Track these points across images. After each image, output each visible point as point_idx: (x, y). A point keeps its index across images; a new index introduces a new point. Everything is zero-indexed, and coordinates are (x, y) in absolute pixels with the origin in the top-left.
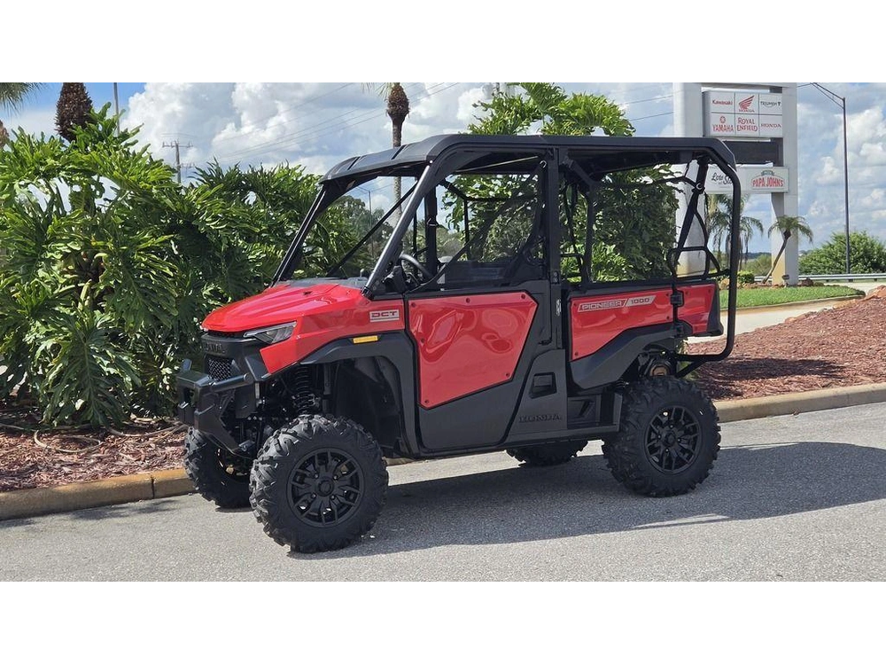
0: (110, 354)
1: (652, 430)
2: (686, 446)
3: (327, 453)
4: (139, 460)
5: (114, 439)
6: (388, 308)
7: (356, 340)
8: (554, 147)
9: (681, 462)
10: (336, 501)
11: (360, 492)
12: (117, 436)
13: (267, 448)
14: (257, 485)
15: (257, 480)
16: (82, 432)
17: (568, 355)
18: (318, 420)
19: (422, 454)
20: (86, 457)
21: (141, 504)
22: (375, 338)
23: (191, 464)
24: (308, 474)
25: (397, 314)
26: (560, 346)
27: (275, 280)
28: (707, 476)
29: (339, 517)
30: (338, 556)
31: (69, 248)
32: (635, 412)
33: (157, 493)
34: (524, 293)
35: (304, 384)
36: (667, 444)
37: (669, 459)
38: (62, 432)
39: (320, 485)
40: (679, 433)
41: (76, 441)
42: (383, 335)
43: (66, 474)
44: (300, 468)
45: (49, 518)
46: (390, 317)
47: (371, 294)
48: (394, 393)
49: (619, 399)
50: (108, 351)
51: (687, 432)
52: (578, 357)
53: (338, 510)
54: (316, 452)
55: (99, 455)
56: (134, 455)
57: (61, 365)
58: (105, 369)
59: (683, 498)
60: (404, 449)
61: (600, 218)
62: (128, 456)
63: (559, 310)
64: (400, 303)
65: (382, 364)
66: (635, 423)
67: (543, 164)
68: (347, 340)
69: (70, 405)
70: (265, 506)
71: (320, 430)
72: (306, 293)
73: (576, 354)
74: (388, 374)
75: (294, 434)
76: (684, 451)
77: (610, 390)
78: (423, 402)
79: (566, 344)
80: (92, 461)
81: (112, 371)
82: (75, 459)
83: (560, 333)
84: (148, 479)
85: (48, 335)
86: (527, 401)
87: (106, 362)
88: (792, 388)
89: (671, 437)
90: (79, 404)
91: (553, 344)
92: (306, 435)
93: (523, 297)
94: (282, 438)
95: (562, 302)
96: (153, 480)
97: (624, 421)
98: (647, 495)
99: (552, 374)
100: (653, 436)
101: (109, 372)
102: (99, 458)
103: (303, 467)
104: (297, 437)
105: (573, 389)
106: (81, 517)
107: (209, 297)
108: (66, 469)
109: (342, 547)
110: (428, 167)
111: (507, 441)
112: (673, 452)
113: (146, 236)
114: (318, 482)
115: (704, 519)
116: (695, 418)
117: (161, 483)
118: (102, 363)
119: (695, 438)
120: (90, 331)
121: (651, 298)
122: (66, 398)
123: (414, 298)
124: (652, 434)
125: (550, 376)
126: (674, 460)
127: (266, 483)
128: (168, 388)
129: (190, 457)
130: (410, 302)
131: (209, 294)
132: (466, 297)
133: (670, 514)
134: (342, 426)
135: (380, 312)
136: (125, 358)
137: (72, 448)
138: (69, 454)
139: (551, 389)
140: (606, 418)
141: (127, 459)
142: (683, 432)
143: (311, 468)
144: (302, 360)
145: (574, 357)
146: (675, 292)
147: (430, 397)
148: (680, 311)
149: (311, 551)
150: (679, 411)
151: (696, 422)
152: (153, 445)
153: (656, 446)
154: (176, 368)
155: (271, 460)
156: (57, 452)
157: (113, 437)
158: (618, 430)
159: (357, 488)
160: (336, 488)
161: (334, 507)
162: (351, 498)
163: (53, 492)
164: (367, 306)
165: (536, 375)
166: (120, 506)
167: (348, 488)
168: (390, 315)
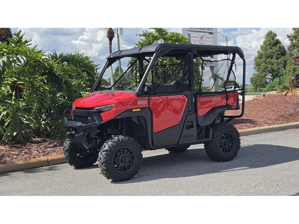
0: (26, 117)
1: (221, 140)
2: (230, 145)
3: (124, 148)
4: (40, 153)
5: (28, 146)
6: (144, 100)
7: (134, 110)
8: (192, 48)
9: (229, 151)
10: (127, 164)
11: (134, 161)
12: (29, 145)
13: (105, 147)
14: (102, 159)
15: (102, 157)
16: (16, 143)
17: (197, 115)
18: (121, 137)
19: (153, 148)
20: (21, 152)
21: (45, 168)
22: (139, 110)
23: (66, 153)
24: (118, 155)
25: (146, 102)
26: (194, 112)
27: (92, 91)
28: (237, 155)
29: (127, 169)
30: (128, 183)
31: (13, 80)
32: (216, 134)
33: (50, 164)
35: (113, 125)
36: (225, 144)
37: (226, 150)
38: (9, 144)
39: (122, 159)
40: (228, 141)
41: (15, 147)
42: (142, 108)
43: (15, 158)
44: (116, 153)
45: (15, 173)
47: (138, 95)
48: (145, 128)
49: (211, 130)
50: (25, 116)
51: (231, 141)
53: (127, 167)
54: (121, 148)
55: (25, 151)
56: (37, 151)
57: (9, 120)
58: (24, 122)
59: (230, 162)
60: (147, 146)
61: (182, 72)
62: (35, 152)
63: (194, 101)
64: (147, 98)
65: (141, 118)
66: (216, 138)
67: (189, 53)
68: (130, 110)
69: (12, 134)
70: (105, 166)
71: (122, 141)
72: (113, 95)
73: (199, 115)
74: (143, 121)
75: (114, 142)
76: (230, 146)
77: (207, 128)
78: (154, 131)
79: (196, 112)
80: (23, 153)
81: (27, 122)
82: (17, 153)
83: (194, 109)
84: (46, 159)
85: (4, 110)
86: (185, 131)
87: (25, 119)
88: (244, 127)
89: (226, 142)
90: (15, 134)
91: (192, 112)
92: (118, 142)
93: (183, 96)
94: (110, 143)
95: (195, 98)
96: (48, 160)
97: (213, 137)
98: (219, 161)
99: (192, 122)
100: (221, 142)
101: (26, 123)
102: (25, 152)
103: (117, 153)
104: (115, 143)
105: (198, 126)
106: (26, 172)
107: (59, 97)
108: (15, 156)
109: (128, 180)
110: (155, 54)
111: (179, 144)
112: (227, 147)
113: (37, 76)
114: (121, 158)
115: (242, 168)
116: (233, 136)
117: (51, 160)
118: (23, 120)
119: (233, 143)
120: (18, 109)
121: (220, 97)
122: (11, 132)
123: (152, 97)
124: (221, 141)
125: (191, 122)
126: (227, 150)
127: (105, 158)
128: (44, 128)
129: (66, 151)
130: (150, 98)
131: (59, 96)
132: (167, 96)
134: (129, 139)
135: (141, 101)
136: (31, 118)
137: (14, 149)
138: (14, 151)
139: (191, 127)
140: (207, 136)
141: (35, 153)
142: (229, 141)
143: (119, 153)
144: (116, 117)
145: (199, 116)
146: (227, 95)
147: (156, 129)
148: (228, 102)
149: (119, 181)
150: (228, 134)
151: (234, 137)
152: (43, 148)
153: (222, 145)
154: (46, 121)
155: (107, 151)
156: (9, 150)
157: (28, 145)
158: (211, 140)
159: (133, 160)
160: (126, 159)
161: (126, 166)
162: (131, 163)
163: (15, 164)
164: (137, 99)
165: (187, 122)
166: (38, 168)
167: (130, 160)
168: (144, 102)
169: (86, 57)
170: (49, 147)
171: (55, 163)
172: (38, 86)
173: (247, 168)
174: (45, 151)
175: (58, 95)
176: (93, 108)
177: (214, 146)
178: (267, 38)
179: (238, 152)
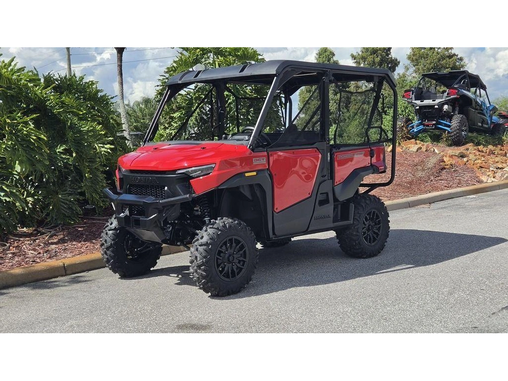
0: (6, 189)
1: (364, 223)
2: (376, 231)
3: (232, 239)
4: (40, 253)
5: (14, 242)
6: (261, 156)
7: (247, 175)
9: (375, 240)
10: (235, 266)
11: (247, 260)
12: (14, 240)
13: (202, 237)
14: (198, 259)
15: (198, 255)
17: (333, 183)
18: (228, 221)
22: (255, 173)
23: (108, 252)
24: (223, 251)
25: (265, 160)
26: (330, 178)
27: (145, 142)
29: (237, 275)
32: (358, 213)
33: (68, 272)
34: (316, 149)
37: (370, 238)
39: (228, 258)
42: (258, 171)
44: (220, 248)
47: (253, 148)
49: (352, 206)
50: (3, 187)
51: (376, 224)
54: (228, 239)
55: (12, 251)
56: (34, 250)
58: (2, 198)
62: (31, 251)
63: (329, 159)
64: (265, 153)
65: (256, 188)
66: (358, 219)
67: (324, 79)
68: (243, 174)
70: (204, 270)
71: (230, 225)
73: (337, 182)
74: (258, 193)
75: (218, 229)
76: (375, 233)
78: (275, 210)
79: (332, 177)
80: (10, 255)
81: (8, 199)
83: (329, 171)
84: (61, 264)
86: (317, 208)
87: (3, 194)
89: (370, 226)
91: (326, 178)
92: (223, 228)
93: (316, 151)
94: (210, 231)
95: (330, 154)
96: (64, 265)
97: (354, 219)
99: (327, 194)
100: (364, 226)
101: (5, 200)
102: (13, 253)
104: (220, 230)
105: (335, 200)
107: (61, 153)
109: (239, 291)
110: (275, 78)
111: (308, 230)
112: (371, 235)
114: (227, 256)
115: (402, 267)
116: (380, 216)
119: (380, 227)
123: (272, 151)
125: (325, 195)
126: (372, 238)
127: (205, 257)
129: (108, 248)
130: (270, 153)
132: (293, 151)
134: (239, 224)
135: (258, 159)
136: (14, 191)
139: (324, 202)
140: (345, 216)
141: (31, 253)
142: (374, 224)
143: (224, 247)
144: (219, 186)
145: (336, 184)
146: (371, 150)
147: (279, 207)
148: (373, 160)
150: (374, 212)
151: (381, 218)
152: (42, 245)
153: (365, 231)
154: (36, 197)
155: (207, 244)
157: (12, 240)
158: (352, 223)
159: (245, 258)
160: (235, 258)
161: (235, 270)
162: (241, 264)
163: (8, 274)
164: (251, 155)
165: (321, 194)
166: (49, 281)
167: (241, 259)
168: (262, 160)
169: (90, 81)
170: (52, 243)
171: (77, 271)
172: (25, 132)
173: (411, 266)
174: (48, 251)
175: (60, 149)
176: (174, 172)
177: (355, 233)
178: (319, 58)
179: (386, 242)
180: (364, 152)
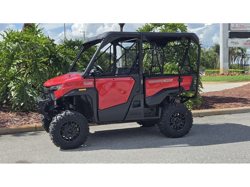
0: (30, 91)
1: (171, 118)
2: (182, 123)
3: (71, 122)
4: (35, 120)
5: (30, 114)
6: (90, 81)
7: (80, 90)
8: (141, 35)
9: (180, 128)
10: (73, 135)
11: (80, 133)
12: (31, 113)
13: (54, 120)
14: (51, 130)
15: (51, 128)
16: (23, 112)
17: (145, 96)
18: (69, 112)
19: (99, 123)
20: (21, 119)
21: (32, 133)
22: (85, 89)
24: (65, 127)
25: (92, 83)
26: (142, 93)
27: (69, 72)
28: (188, 132)
29: (74, 140)
30: (73, 151)
32: (166, 113)
33: (37, 130)
34: (131, 78)
35: (68, 102)
36: (176, 122)
38: (18, 111)
39: (69, 130)
40: (180, 120)
41: (20, 114)
42: (88, 89)
43: (14, 123)
44: (63, 126)
46: (90, 84)
47: (85, 77)
48: (91, 105)
49: (160, 109)
51: (183, 119)
52: (148, 96)
53: (74, 138)
54: (67, 121)
55: (25, 118)
57: (17, 93)
58: (29, 95)
59: (180, 139)
60: (94, 121)
63: (142, 83)
64: (93, 80)
65: (87, 97)
66: (165, 116)
67: (138, 40)
68: (77, 90)
69: (19, 104)
70: (52, 136)
71: (69, 115)
73: (147, 95)
74: (89, 100)
75: (61, 116)
76: (181, 125)
77: (158, 106)
78: (99, 108)
79: (144, 92)
80: (23, 120)
81: (31, 95)
82: (18, 119)
83: (142, 89)
84: (35, 126)
85: (14, 85)
86: (131, 109)
87: (29, 93)
89: (177, 120)
90: (22, 104)
91: (140, 93)
92: (64, 116)
93: (131, 79)
94: (58, 117)
95: (143, 80)
97: (162, 116)
98: (169, 137)
99: (140, 101)
100: (172, 120)
102: (24, 119)
103: (64, 125)
104: (62, 117)
105: (146, 106)
106: (14, 136)
108: (15, 122)
110: (102, 41)
112: (178, 125)
113: (42, 59)
114: (68, 129)
116: (185, 115)
117: (38, 127)
119: (185, 121)
120: (26, 84)
121: (172, 80)
122: (18, 102)
124: (171, 119)
126: (178, 127)
127: (53, 129)
130: (96, 79)
132: (113, 78)
133: (173, 143)
134: (75, 114)
135: (87, 82)
136: (34, 92)
137: (19, 116)
138: (17, 118)
139: (139, 105)
141: (32, 120)
142: (181, 119)
144: (64, 95)
145: (147, 96)
146: (180, 78)
147: (101, 107)
148: (181, 84)
149: (66, 149)
150: (179, 113)
151: (185, 116)
152: (40, 116)
153: (172, 123)
155: (55, 123)
156: (14, 117)
158: (160, 118)
160: (73, 131)
164: (83, 80)
165: (134, 101)
166: (26, 133)
168: (90, 83)
171: (42, 130)
175: (58, 74)
177: (163, 124)
180: (173, 79)
